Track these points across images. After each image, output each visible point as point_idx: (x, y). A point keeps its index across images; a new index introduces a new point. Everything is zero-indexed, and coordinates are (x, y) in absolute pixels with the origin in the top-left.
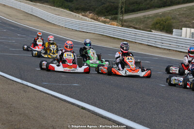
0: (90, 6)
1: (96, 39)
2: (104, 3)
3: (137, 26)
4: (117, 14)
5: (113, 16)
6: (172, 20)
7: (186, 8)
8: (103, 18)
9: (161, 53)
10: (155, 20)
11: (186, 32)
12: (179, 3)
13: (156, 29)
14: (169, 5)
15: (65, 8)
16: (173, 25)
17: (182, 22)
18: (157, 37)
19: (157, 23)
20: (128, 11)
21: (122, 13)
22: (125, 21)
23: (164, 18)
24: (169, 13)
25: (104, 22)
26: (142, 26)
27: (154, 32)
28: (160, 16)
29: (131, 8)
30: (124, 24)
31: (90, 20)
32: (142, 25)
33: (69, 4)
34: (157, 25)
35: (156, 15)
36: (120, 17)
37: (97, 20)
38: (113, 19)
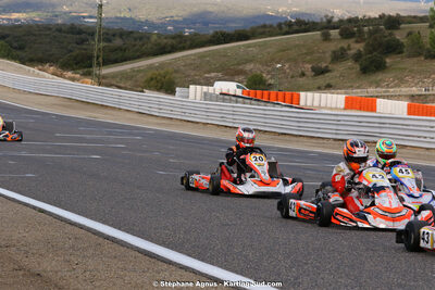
0: (51, 55)
1: (60, 105)
2: (71, 51)
3: (122, 85)
4: (91, 66)
5: (86, 70)
6: (174, 75)
7: (195, 55)
8: (70, 74)
9: (158, 124)
10: (149, 75)
11: (195, 92)
12: (183, 49)
13: (150, 88)
14: (170, 52)
15: (14, 58)
16: (176, 81)
17: (189, 76)
18: (152, 99)
19: (152, 79)
20: (107, 62)
21: (98, 64)
22: (104, 77)
23: (162, 72)
24: (170, 64)
25: (73, 79)
26: (128, 84)
27: (148, 93)
28: (157, 68)
29: (113, 56)
30: (102, 81)
31: (51, 76)
32: (130, 82)
33: (19, 53)
34: (152, 83)
35: (150, 67)
36: (95, 70)
37: (61, 76)
38: (85, 75)
